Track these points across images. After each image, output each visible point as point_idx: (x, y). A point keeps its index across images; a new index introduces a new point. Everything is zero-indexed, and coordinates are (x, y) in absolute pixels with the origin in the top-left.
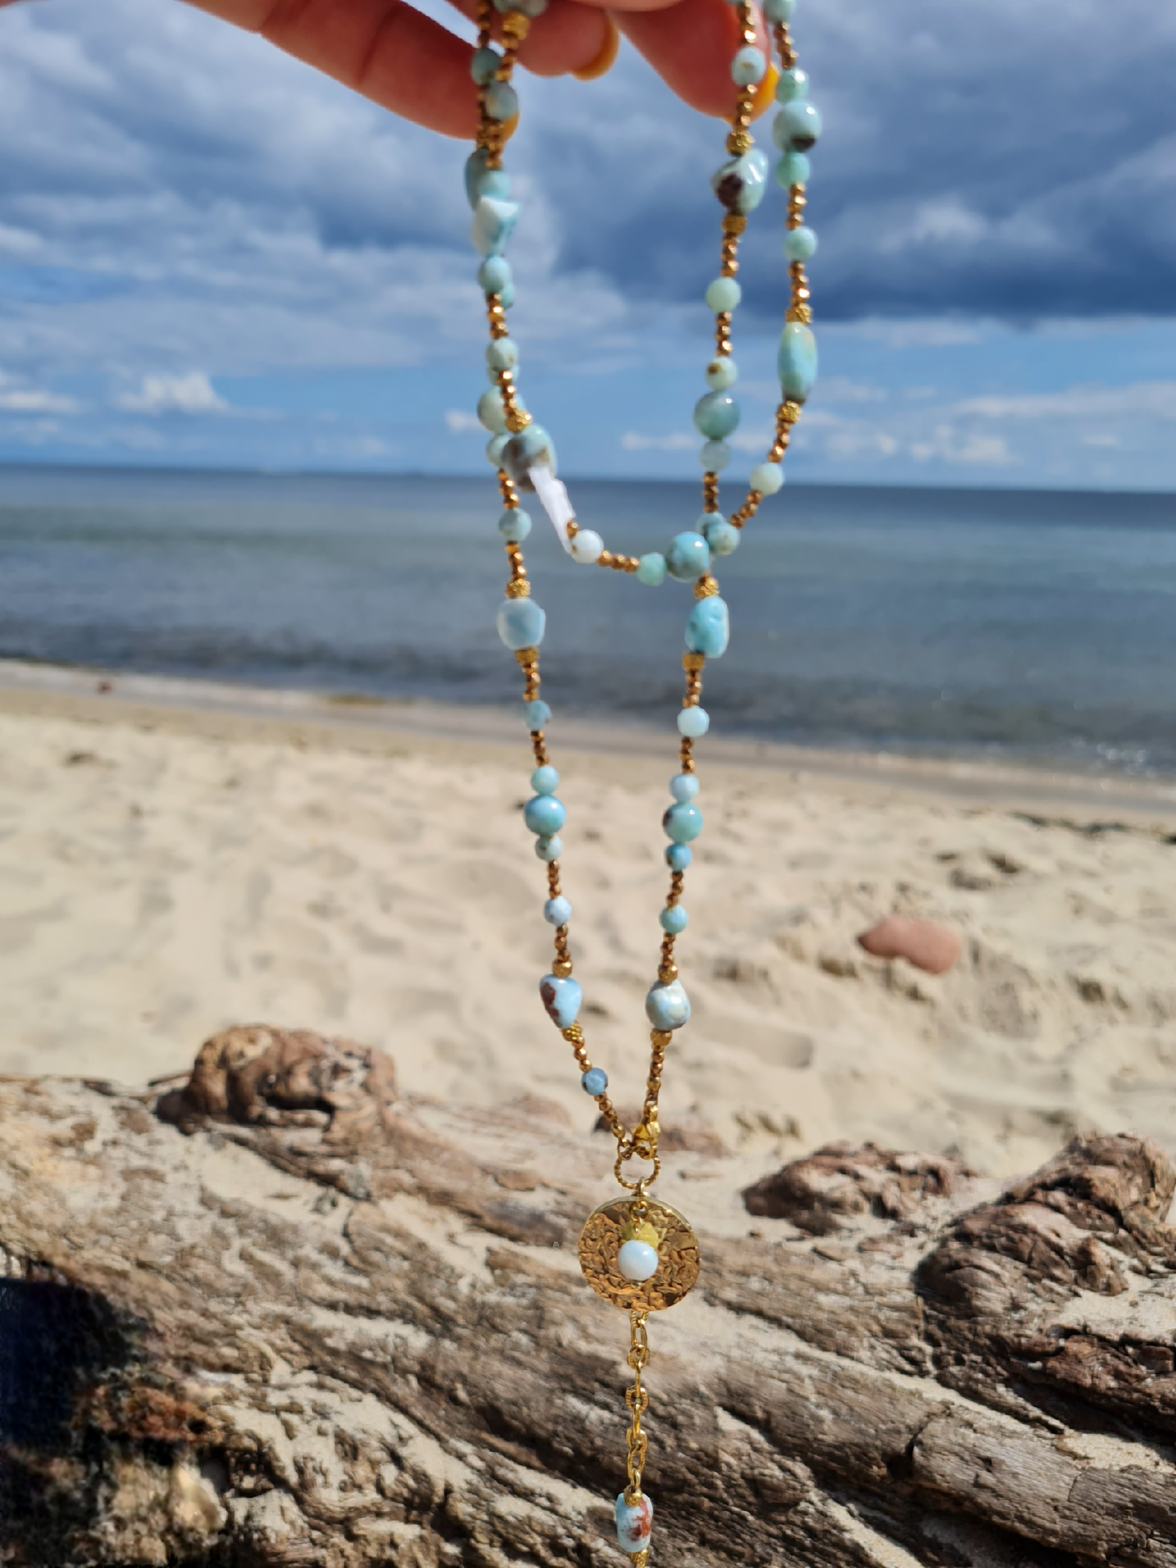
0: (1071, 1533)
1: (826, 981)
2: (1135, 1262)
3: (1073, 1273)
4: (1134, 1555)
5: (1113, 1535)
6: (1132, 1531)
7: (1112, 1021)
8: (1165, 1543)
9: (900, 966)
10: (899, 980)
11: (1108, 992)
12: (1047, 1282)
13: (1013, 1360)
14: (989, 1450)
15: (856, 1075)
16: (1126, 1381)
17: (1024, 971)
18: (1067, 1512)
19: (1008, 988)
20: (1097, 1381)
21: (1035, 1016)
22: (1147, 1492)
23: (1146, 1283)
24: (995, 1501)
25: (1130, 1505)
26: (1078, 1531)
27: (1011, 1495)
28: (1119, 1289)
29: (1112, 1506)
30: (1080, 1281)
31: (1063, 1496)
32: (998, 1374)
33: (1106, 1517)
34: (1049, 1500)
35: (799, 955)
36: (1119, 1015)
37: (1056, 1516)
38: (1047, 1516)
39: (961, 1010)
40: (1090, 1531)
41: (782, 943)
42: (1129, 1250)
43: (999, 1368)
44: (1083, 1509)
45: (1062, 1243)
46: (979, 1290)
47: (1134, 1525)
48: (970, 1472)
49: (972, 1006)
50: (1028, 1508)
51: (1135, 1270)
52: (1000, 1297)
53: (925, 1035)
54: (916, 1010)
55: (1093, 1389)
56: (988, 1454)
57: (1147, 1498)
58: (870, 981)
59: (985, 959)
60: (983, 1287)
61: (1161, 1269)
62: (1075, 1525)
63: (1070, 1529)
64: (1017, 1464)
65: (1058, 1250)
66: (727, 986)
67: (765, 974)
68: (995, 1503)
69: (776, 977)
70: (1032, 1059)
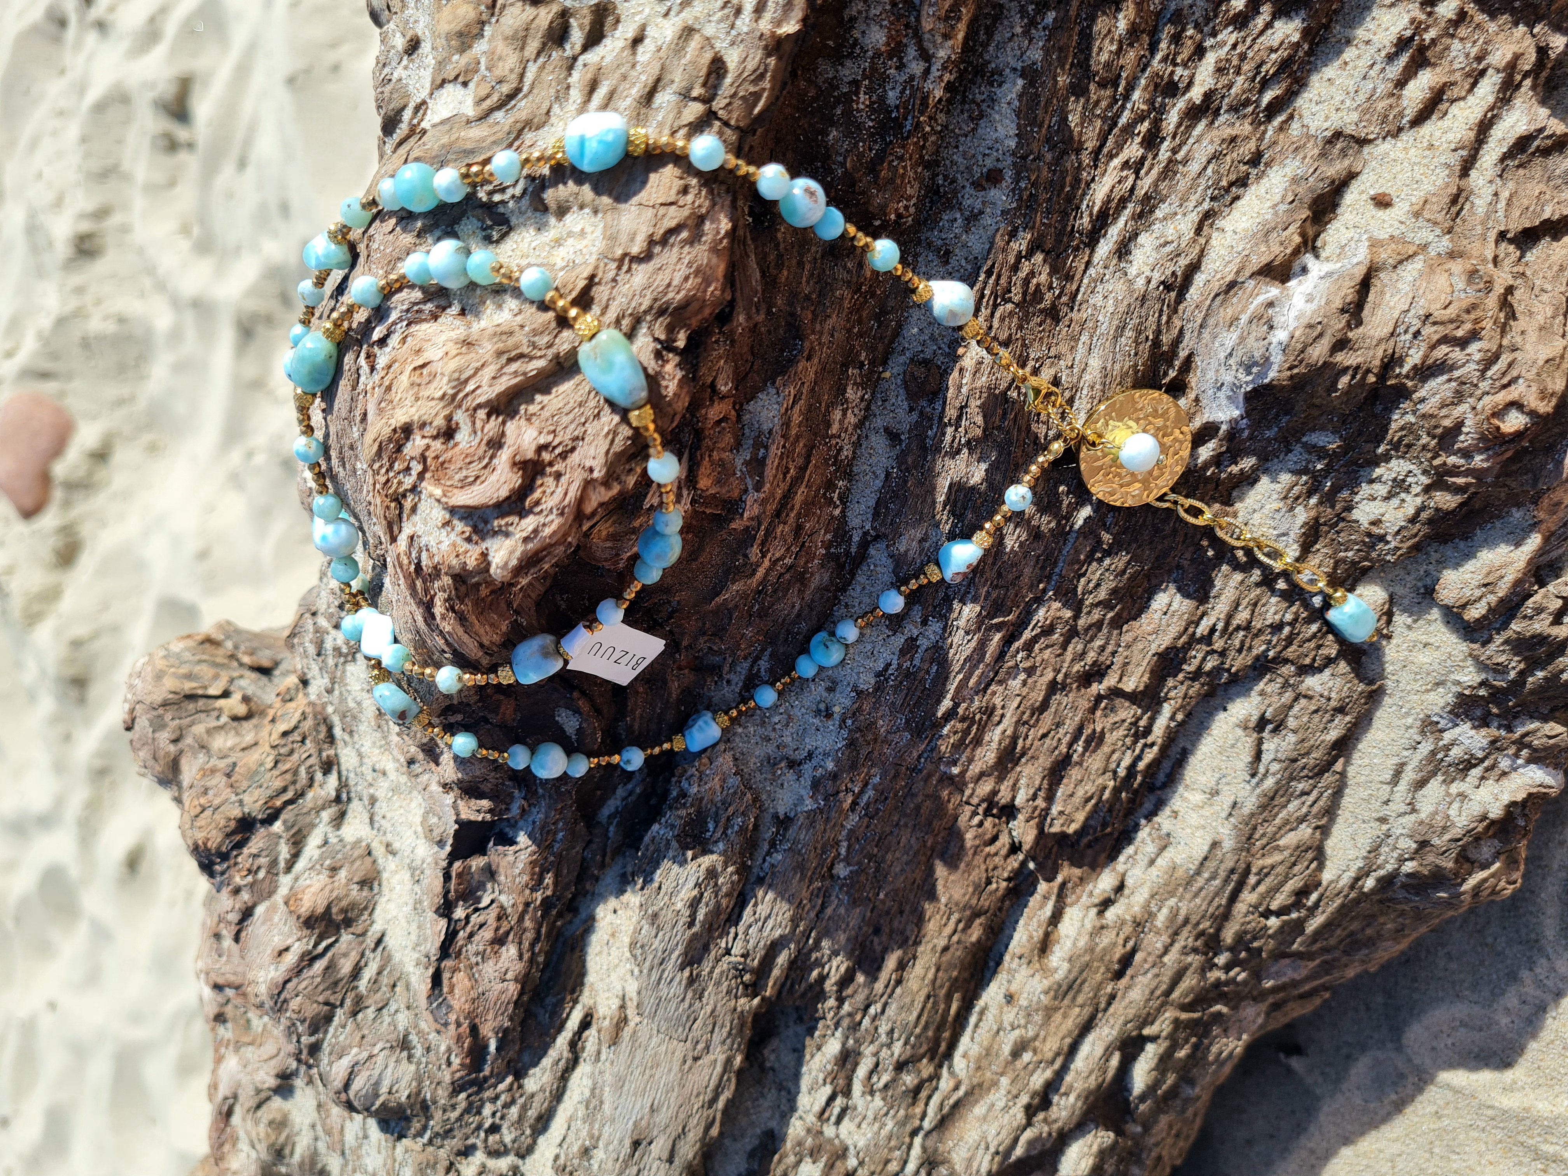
0: (729, 1041)
1: (87, 562)
2: (326, 815)
3: (346, 937)
4: (752, 971)
5: (729, 992)
6: (722, 972)
7: (125, 229)
8: (736, 935)
9: (60, 469)
10: (81, 473)
11: (85, 226)
12: (363, 984)
13: (487, 1071)
14: (621, 1141)
15: (203, 555)
16: (507, 933)
17: (61, 322)
18: (700, 1046)
19: (86, 343)
20: (510, 975)
21: (122, 320)
22: (667, 953)
23: (357, 811)
24: (691, 1135)
25: (687, 973)
26: (725, 1035)
27: (682, 1116)
28: (368, 860)
29: (690, 995)
30: (359, 929)
31: (680, 1049)
32: (510, 1089)
33: (704, 1000)
34: (687, 1067)
35: (52, 595)
36: (115, 220)
37: (706, 1060)
38: (707, 1071)
39: (120, 402)
40: (726, 1022)
41: (32, 618)
42: (308, 819)
43: (501, 1087)
44: (695, 1026)
45: (297, 949)
46: (384, 1090)
47: (713, 968)
48: (655, 1166)
49: (112, 391)
50: (698, 1095)
51: (339, 819)
52: (392, 1065)
53: (153, 449)
54: (121, 456)
55: (524, 980)
56: (627, 1143)
57: (677, 953)
58: (82, 507)
59: (46, 365)
60: (377, 1084)
61: (333, 781)
62: (717, 1037)
63: (723, 1042)
64: (638, 1106)
65: (309, 959)
66: (94, 692)
67: (77, 644)
68: (694, 1135)
69: (80, 631)
70: (175, 336)
